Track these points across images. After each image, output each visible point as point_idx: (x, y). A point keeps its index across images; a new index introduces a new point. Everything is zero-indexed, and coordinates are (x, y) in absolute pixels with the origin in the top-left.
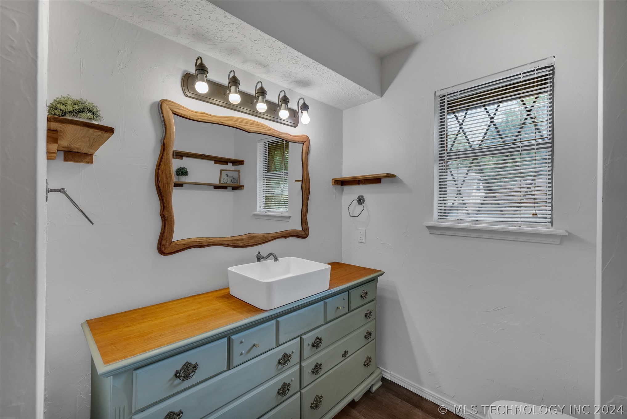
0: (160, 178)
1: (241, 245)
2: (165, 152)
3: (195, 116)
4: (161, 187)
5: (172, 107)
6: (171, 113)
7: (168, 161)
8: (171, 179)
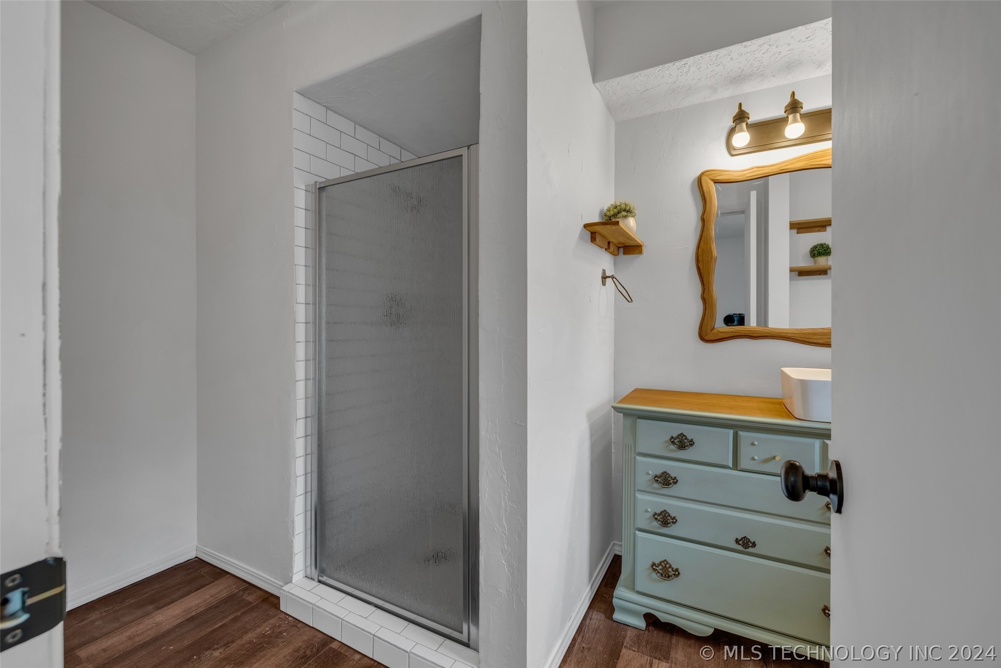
0: (700, 258)
1: (821, 341)
2: (705, 229)
3: (741, 176)
4: (701, 268)
5: (712, 177)
6: (712, 183)
7: (708, 237)
8: (712, 257)
